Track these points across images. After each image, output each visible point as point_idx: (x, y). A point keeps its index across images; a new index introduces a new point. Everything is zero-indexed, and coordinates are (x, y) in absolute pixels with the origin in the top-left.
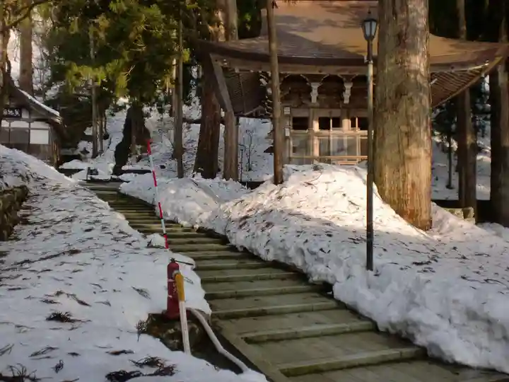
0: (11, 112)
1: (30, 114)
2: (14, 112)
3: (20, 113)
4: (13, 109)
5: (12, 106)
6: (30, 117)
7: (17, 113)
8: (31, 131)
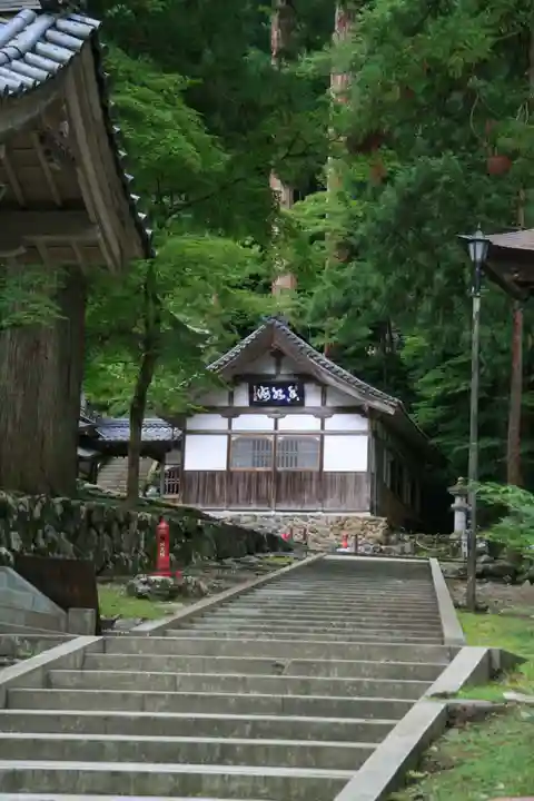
0: (278, 394)
1: (324, 395)
2: (286, 393)
3: (301, 394)
4: (284, 386)
5: (280, 379)
6: (324, 403)
7: (293, 394)
8: (327, 439)
